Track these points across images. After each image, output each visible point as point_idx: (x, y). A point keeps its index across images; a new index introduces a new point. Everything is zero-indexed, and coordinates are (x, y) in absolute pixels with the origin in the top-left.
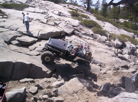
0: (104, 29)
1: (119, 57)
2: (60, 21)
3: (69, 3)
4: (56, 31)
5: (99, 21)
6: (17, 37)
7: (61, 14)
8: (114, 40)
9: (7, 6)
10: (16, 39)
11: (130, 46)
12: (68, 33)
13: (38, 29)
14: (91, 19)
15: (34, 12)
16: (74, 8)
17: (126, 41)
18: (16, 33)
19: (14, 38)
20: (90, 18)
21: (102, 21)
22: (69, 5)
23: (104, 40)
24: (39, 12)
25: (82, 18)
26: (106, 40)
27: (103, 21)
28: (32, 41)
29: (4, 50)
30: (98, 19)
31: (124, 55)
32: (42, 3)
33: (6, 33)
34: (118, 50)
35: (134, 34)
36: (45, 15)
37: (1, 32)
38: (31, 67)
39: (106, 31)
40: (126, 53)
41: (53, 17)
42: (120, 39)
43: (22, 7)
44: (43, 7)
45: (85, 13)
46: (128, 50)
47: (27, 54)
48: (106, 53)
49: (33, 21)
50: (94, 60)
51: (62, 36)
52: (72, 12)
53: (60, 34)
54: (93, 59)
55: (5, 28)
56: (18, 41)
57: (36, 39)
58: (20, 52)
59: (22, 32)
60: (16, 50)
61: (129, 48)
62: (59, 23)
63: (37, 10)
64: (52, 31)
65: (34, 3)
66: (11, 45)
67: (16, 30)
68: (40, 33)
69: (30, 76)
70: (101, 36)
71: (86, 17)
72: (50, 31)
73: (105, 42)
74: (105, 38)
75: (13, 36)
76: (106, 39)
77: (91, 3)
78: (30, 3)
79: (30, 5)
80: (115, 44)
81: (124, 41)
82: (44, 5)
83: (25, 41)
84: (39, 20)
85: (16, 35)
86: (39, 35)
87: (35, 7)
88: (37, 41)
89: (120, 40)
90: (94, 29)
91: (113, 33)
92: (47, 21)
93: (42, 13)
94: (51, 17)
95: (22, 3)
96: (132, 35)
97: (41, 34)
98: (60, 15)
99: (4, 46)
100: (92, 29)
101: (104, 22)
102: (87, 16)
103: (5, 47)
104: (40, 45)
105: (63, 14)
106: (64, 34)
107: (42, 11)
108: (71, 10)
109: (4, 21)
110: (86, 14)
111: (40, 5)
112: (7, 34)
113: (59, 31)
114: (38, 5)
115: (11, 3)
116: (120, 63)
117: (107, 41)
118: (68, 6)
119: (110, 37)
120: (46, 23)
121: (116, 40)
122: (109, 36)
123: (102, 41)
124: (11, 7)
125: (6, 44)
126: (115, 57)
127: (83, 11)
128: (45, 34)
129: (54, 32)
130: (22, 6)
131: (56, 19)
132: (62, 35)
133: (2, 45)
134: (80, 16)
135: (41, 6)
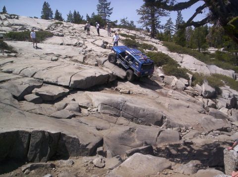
0: (182, 67)
1: (211, 114)
2: (106, 57)
3: (120, 26)
4: (101, 74)
5: (172, 53)
6: (33, 87)
7: (108, 45)
8: (201, 84)
9: (16, 37)
10: (33, 91)
11: (228, 94)
12: (121, 77)
13: (69, 73)
14: (159, 50)
15: (62, 44)
16: (130, 34)
17: (222, 85)
18: (32, 81)
19: (29, 91)
20: (156, 50)
21: (177, 52)
22: (121, 29)
23: (184, 86)
24: (70, 43)
25: (144, 50)
26: (187, 86)
27: (180, 53)
28: (59, 94)
29: (12, 111)
30: (172, 50)
31: (220, 110)
32: (74, 29)
33: (16, 82)
34: (208, 101)
35: (234, 71)
36: (81, 49)
38: (59, 139)
39: (185, 70)
40: (223, 106)
41: (93, 50)
42: (212, 83)
43: (41, 38)
44: (77, 34)
45: (148, 41)
46: (226, 100)
47: (51, 117)
48: (188, 107)
49: (60, 59)
50: (168, 122)
51: (111, 82)
52: (126, 40)
53: (108, 80)
54: (166, 120)
55: (13, 73)
56: (37, 94)
57: (67, 90)
58: (40, 114)
59: (42, 80)
60: (32, 111)
61: (227, 97)
62: (105, 61)
63: (67, 39)
64: (93, 75)
65: (61, 29)
66: (25, 102)
67: (32, 76)
68: (74, 79)
69: (58, 154)
70: (178, 78)
71: (150, 47)
72: (89, 75)
73: (185, 89)
74: (185, 81)
75: (27, 87)
76: (187, 84)
77: (157, 24)
78: (54, 29)
79: (55, 32)
80: (204, 91)
81: (218, 85)
82: (77, 31)
83: (47, 94)
84: (70, 57)
85: (32, 84)
86: (72, 83)
87: (63, 36)
88: (69, 93)
89: (210, 84)
90: (166, 67)
91: (199, 72)
92: (85, 58)
93: (75, 46)
94: (90, 51)
95: (42, 30)
96: (232, 75)
97: (75, 82)
98: (105, 47)
99: (12, 104)
100: (162, 68)
101: (182, 55)
102: (152, 46)
103: (14, 105)
104: (74, 100)
105: (111, 45)
106: (114, 79)
107: (75, 41)
108: (124, 38)
109: (12, 62)
110: (149, 43)
111: (72, 31)
112: (16, 84)
113: (104, 73)
114: (67, 31)
115: (23, 31)
116: (214, 123)
117: (188, 88)
118: (119, 30)
119: (193, 79)
120: (82, 61)
121: (203, 85)
122: (191, 78)
123: (179, 87)
124: (23, 38)
125: (16, 101)
126: (205, 113)
127: (144, 38)
128: (82, 80)
129: (97, 76)
130: (41, 35)
131: (99, 53)
132: (110, 80)
133: (9, 103)
134: (139, 47)
135: (73, 34)
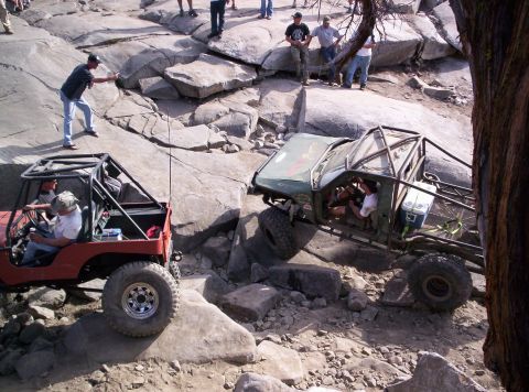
18: (182, 43)
37: (124, 40)
53: (416, 53)
55: (161, 21)
58: (130, 129)
60: (122, 120)
67: (191, 32)
75: (154, 59)
132: (424, 56)
